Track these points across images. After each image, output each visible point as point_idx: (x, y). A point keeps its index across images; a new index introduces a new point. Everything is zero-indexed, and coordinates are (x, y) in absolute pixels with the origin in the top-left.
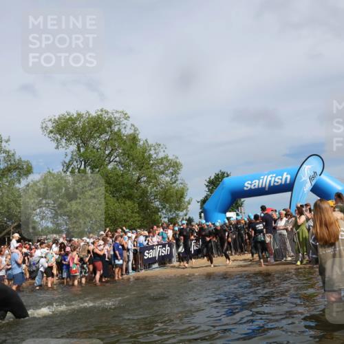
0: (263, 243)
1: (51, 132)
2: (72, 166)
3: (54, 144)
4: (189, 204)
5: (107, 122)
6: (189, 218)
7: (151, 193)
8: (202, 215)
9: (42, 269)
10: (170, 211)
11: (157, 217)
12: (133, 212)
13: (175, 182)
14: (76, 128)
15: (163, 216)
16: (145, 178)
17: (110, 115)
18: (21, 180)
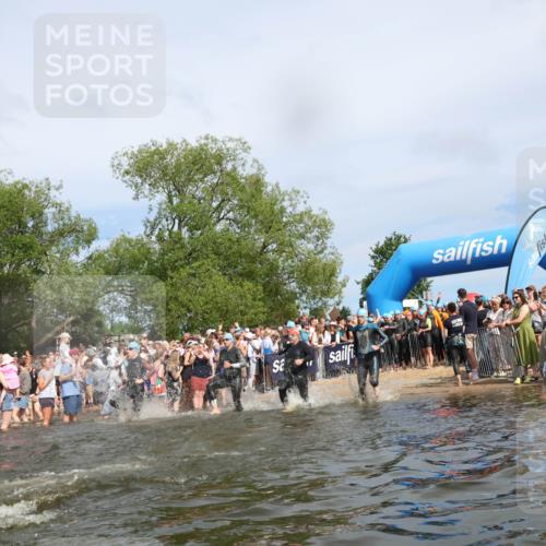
0: (462, 348)
1: (127, 173)
2: (160, 226)
3: (132, 192)
4: (344, 286)
5: (214, 156)
6: (344, 308)
7: (283, 269)
8: (365, 303)
10: (314, 298)
11: (293, 306)
12: (254, 300)
13: (321, 252)
14: (166, 167)
15: (302, 305)
16: (275, 246)
17: (220, 144)
18: (80, 248)
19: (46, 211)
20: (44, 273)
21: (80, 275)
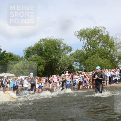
1: (78, 36)
2: (86, 47)
5: (97, 31)
7: (114, 56)
9: (77, 83)
11: (117, 65)
12: (108, 63)
14: (87, 34)
15: (119, 64)
16: (112, 51)
17: (98, 28)
18: (69, 52)
19: (61, 45)
20: (61, 58)
21: (69, 58)
